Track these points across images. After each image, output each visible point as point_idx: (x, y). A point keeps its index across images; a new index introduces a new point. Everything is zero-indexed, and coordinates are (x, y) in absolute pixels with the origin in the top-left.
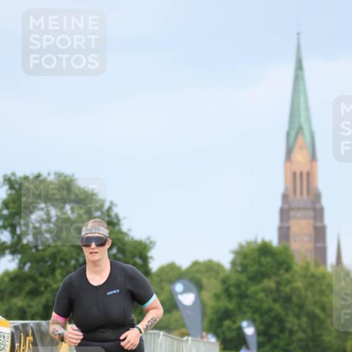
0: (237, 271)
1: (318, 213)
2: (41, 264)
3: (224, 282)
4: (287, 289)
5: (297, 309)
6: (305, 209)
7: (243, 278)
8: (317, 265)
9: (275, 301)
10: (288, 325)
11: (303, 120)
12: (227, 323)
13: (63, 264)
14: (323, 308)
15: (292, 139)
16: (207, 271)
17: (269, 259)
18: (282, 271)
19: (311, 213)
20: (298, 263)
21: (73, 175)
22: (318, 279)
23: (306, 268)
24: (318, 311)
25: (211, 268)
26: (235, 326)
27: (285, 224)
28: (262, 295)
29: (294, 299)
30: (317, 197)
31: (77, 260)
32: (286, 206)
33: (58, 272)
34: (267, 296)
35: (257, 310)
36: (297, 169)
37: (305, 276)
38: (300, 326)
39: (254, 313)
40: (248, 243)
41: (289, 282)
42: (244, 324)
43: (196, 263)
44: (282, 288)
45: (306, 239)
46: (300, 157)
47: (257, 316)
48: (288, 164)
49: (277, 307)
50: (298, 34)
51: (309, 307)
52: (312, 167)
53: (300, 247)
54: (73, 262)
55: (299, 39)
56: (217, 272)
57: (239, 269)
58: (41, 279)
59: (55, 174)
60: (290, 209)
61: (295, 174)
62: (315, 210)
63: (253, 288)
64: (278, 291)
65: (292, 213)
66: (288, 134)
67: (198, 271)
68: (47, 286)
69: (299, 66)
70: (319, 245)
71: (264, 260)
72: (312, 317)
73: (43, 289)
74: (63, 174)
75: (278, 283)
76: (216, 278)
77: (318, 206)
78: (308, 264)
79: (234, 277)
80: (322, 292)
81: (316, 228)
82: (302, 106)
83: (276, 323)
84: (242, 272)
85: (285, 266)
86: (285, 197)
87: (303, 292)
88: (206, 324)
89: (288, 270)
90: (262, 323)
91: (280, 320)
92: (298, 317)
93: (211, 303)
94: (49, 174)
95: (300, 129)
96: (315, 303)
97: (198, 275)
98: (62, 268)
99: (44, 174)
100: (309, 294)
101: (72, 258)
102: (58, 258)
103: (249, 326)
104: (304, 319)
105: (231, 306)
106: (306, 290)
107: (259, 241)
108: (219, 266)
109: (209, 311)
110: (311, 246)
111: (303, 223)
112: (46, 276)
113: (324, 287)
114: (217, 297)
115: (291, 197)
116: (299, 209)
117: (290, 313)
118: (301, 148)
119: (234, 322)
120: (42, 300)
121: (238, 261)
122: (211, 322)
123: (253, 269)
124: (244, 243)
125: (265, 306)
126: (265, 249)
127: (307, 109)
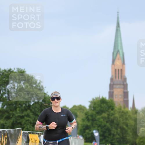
0: (91, 110)
1: (125, 86)
2: (11, 106)
3: (86, 114)
4: (112, 117)
5: (116, 126)
6: (120, 84)
7: (94, 112)
8: (124, 107)
9: (107, 122)
10: (113, 132)
11: (119, 48)
12: (87, 131)
13: (20, 106)
14: (127, 126)
15: (115, 56)
16: (79, 110)
17: (105, 105)
18: (110, 110)
19: (122, 86)
20: (117, 107)
21: (24, 69)
22: (125, 113)
23: (120, 109)
24: (125, 127)
25: (81, 108)
26: (90, 132)
27: (112, 91)
28: (102, 120)
29: (115, 121)
30: (125, 79)
31: (26, 105)
32: (112, 83)
33: (18, 109)
34: (104, 120)
35: (99, 126)
36: (117, 68)
37: (119, 112)
38: (117, 132)
39: (98, 127)
40: (96, 98)
41: (113, 114)
42: (94, 131)
43: (75, 106)
44: (110, 117)
45: (120, 96)
46: (118, 63)
47: (99, 128)
48: (113, 66)
49: (108, 125)
50: (118, 12)
51: (121, 125)
52: (123, 67)
53: (118, 100)
54: (24, 105)
55: (118, 14)
56: (83, 110)
57: (92, 109)
58: (11, 112)
59: (17, 69)
60: (114, 84)
61: (116, 70)
62: (124, 85)
63: (98, 117)
64: (108, 118)
65: (114, 86)
66: (113, 54)
67: (76, 110)
68: (13, 115)
69: (118, 26)
70: (125, 99)
71: (102, 105)
72: (122, 129)
73: (11, 116)
74: (20, 69)
75: (109, 115)
76: (83, 113)
77: (125, 83)
78: (121, 107)
79: (90, 112)
80: (126, 119)
81: (124, 92)
82: (119, 42)
83: (107, 131)
84: (93, 110)
85: (111, 108)
86: (112, 79)
87: (119, 119)
88: (78, 131)
89: (112, 109)
90: (102, 131)
91: (109, 130)
92: (117, 129)
93: (81, 123)
94: (15, 69)
95: (118, 51)
96: (124, 123)
97: (76, 111)
98: (19, 108)
99: (13, 69)
100: (121, 119)
101: (24, 103)
102: (18, 103)
103: (96, 132)
104: (119, 130)
105: (89, 124)
106: (120, 118)
107: (101, 97)
108: (84, 107)
109: (80, 126)
110: (122, 100)
111: (119, 90)
112: (13, 111)
113: (127, 117)
114: (83, 120)
115: (114, 79)
116: (117, 84)
117: (113, 127)
118: (118, 59)
119: (90, 131)
120: (11, 121)
121: (92, 106)
122: (81, 130)
123: (98, 109)
124: (94, 98)
125: (103, 124)
126: (103, 101)
127: (121, 43)
